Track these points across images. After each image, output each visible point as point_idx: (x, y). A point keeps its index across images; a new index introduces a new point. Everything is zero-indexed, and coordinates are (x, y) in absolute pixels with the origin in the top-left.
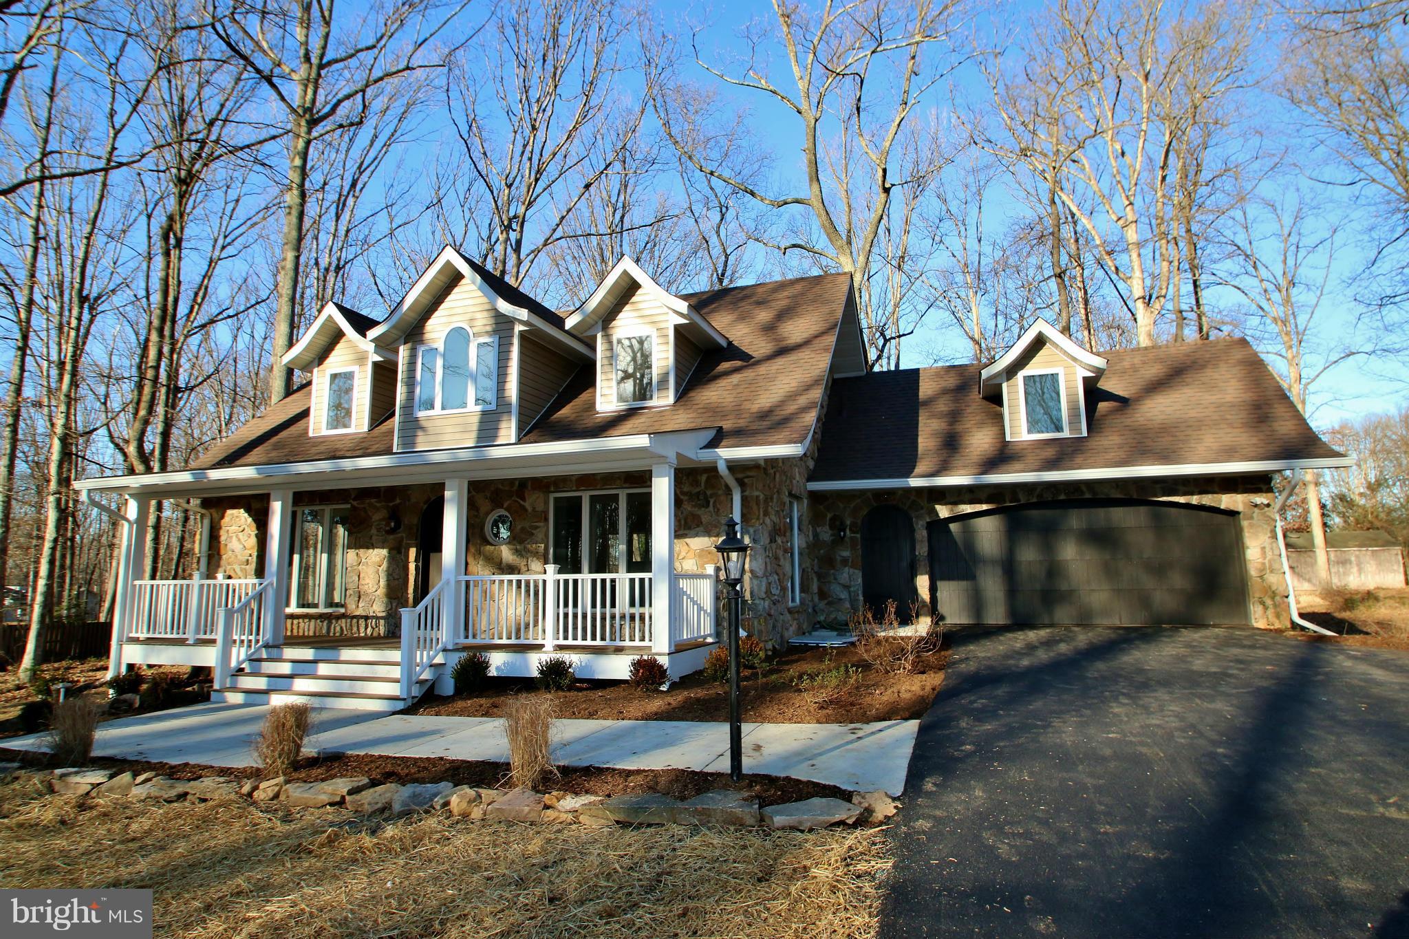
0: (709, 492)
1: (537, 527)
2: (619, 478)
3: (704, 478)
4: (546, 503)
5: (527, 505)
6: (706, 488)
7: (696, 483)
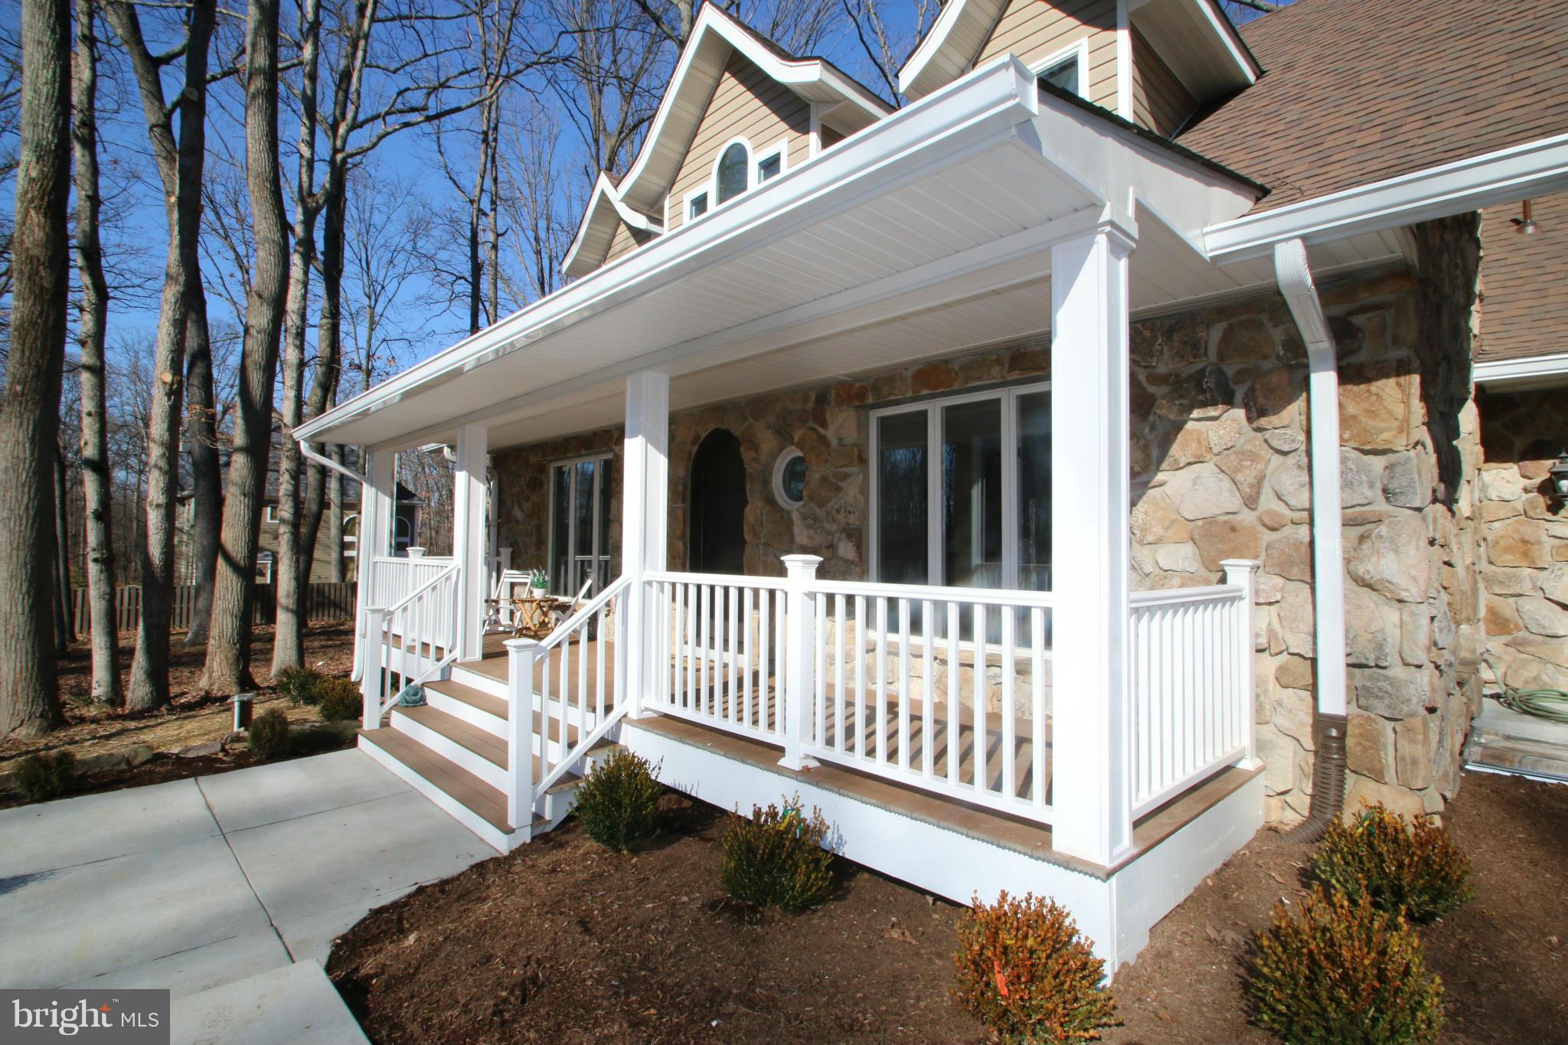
0: (1230, 370)
1: (845, 477)
2: (998, 362)
3: (1216, 333)
4: (863, 428)
5: (830, 434)
6: (1221, 357)
7: (1196, 348)
